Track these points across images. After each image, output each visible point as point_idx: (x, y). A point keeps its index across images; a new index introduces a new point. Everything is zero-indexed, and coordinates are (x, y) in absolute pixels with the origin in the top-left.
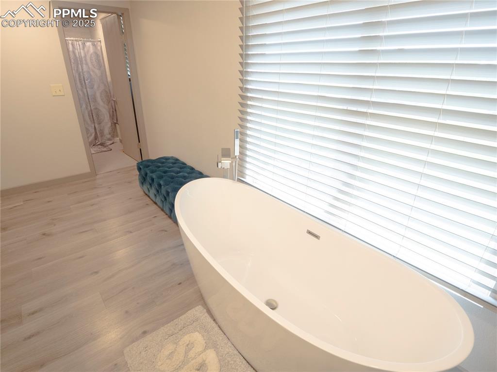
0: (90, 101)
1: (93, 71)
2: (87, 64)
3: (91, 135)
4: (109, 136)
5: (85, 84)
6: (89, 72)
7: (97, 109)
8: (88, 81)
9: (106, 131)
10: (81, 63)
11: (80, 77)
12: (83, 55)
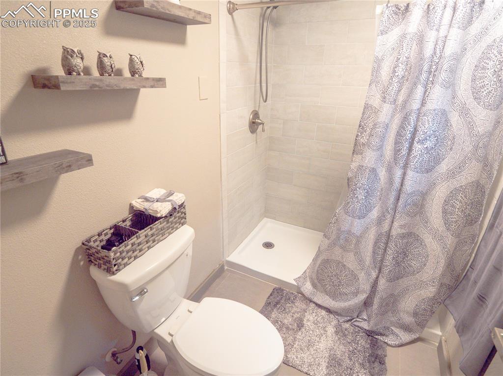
0: (399, 209)
1: (465, 112)
2: (450, 85)
3: (356, 294)
4: (408, 319)
5: (410, 149)
6: (444, 113)
7: (411, 237)
8: (425, 146)
9: (409, 304)
10: (431, 79)
11: (402, 127)
12: (451, 48)
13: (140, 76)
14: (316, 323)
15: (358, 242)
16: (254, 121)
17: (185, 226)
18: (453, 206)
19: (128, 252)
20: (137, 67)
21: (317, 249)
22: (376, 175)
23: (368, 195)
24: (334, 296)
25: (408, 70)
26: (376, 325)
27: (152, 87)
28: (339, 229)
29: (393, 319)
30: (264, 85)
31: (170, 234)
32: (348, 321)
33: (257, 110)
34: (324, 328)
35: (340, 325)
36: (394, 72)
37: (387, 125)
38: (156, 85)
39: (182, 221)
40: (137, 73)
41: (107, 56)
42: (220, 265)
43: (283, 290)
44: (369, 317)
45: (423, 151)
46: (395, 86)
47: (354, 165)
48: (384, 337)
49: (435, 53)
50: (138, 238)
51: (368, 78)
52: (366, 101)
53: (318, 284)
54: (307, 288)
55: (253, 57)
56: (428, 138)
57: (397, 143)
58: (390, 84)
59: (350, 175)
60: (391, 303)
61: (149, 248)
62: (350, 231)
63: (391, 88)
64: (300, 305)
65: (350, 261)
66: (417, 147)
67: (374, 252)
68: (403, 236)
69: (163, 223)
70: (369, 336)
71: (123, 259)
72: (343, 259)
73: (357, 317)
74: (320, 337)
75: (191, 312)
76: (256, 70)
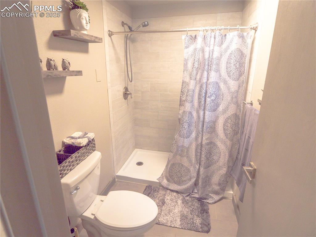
1: (225, 82)
2: (218, 71)
3: (190, 179)
4: (217, 188)
6: (217, 83)
7: (211, 144)
8: (211, 99)
9: (216, 179)
10: (209, 68)
11: (200, 91)
12: (216, 55)
13: (68, 70)
14: (171, 200)
15: (188, 151)
16: (126, 92)
17: (95, 152)
18: (227, 126)
19: (67, 166)
20: (67, 65)
21: (168, 160)
22: (192, 115)
23: (189, 126)
24: (179, 183)
25: (200, 64)
26: (202, 193)
27: (76, 75)
28: (177, 146)
29: (209, 189)
30: (130, 73)
31: (88, 156)
32: (188, 196)
33: (127, 86)
34: (176, 202)
35: (185, 199)
36: (194, 65)
37: (194, 90)
38: (78, 75)
39: (94, 149)
40: (67, 69)
41: (52, 60)
42: (113, 178)
43: (151, 186)
44: (198, 191)
45: (211, 101)
46: (195, 72)
47: (181, 112)
48: (207, 200)
49: (209, 57)
50: (72, 158)
51: (182, 68)
52: (183, 79)
53: (170, 179)
54: (165, 182)
55: (123, 59)
56: (212, 95)
57: (199, 98)
58: (193, 71)
59: (180, 117)
60: (207, 180)
61: (78, 164)
62: (183, 146)
63: (193, 73)
64: (162, 192)
65: (185, 162)
66: (208, 100)
67: (196, 155)
68: (208, 144)
69: (84, 149)
70: (199, 201)
71: (64, 171)
72: (181, 162)
73: (192, 192)
74: (175, 206)
75: (103, 201)
76: (125, 65)
